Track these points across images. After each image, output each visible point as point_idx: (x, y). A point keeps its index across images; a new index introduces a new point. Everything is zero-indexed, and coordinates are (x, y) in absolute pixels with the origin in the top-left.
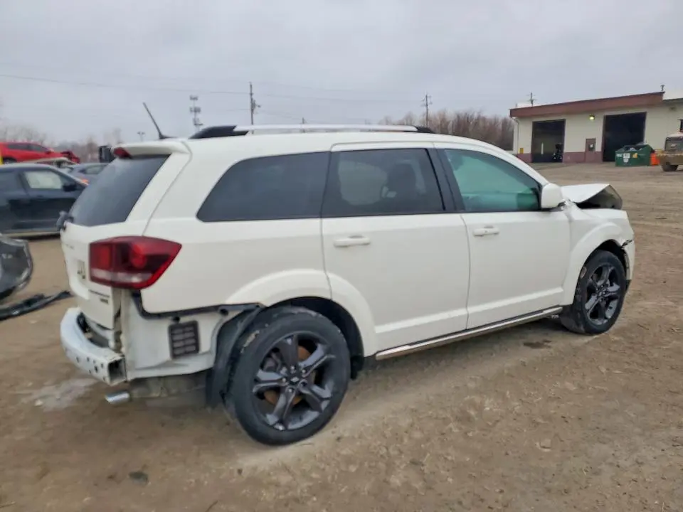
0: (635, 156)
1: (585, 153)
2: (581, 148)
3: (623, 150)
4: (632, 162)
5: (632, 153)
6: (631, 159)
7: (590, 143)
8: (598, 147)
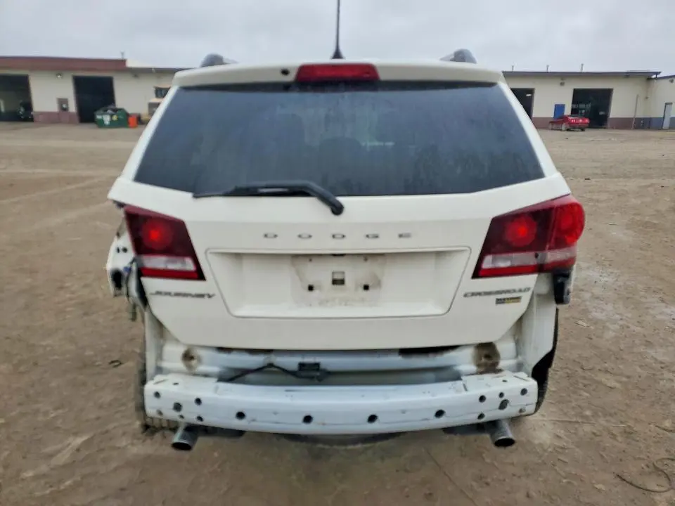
0: (115, 118)
1: (58, 114)
2: (54, 108)
3: (101, 112)
4: (113, 124)
5: (112, 115)
6: (112, 121)
7: (62, 102)
8: (73, 108)
